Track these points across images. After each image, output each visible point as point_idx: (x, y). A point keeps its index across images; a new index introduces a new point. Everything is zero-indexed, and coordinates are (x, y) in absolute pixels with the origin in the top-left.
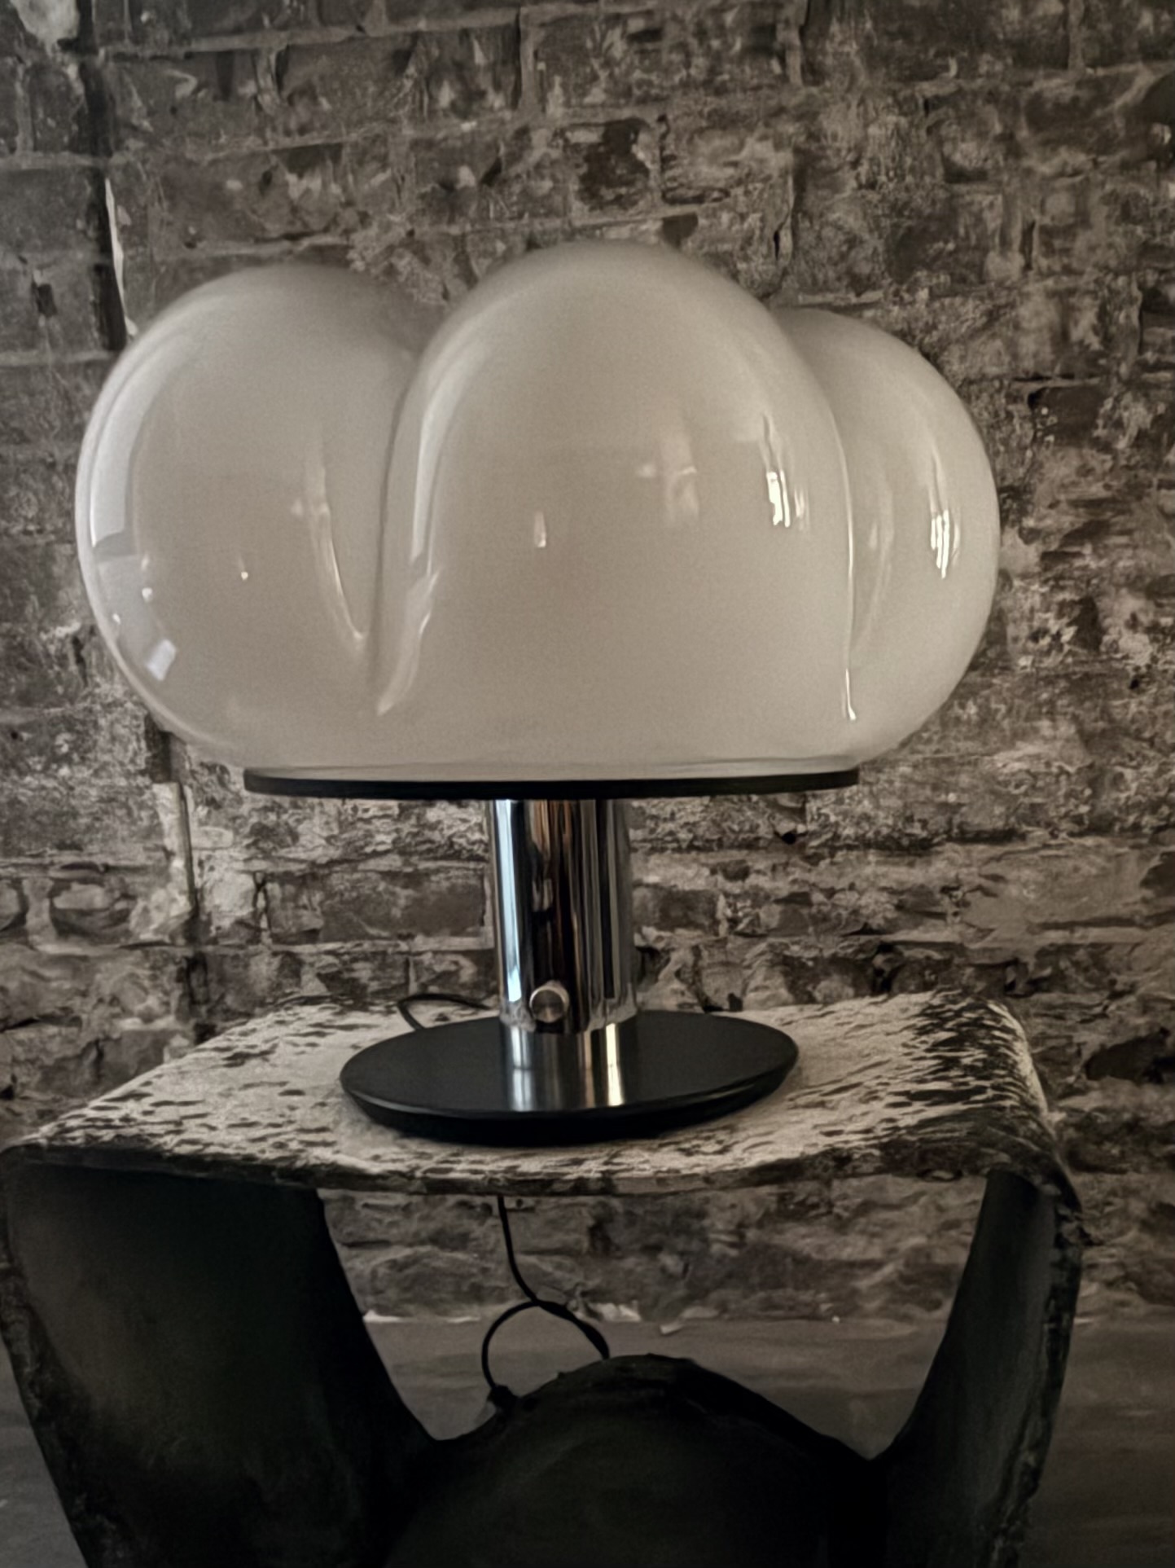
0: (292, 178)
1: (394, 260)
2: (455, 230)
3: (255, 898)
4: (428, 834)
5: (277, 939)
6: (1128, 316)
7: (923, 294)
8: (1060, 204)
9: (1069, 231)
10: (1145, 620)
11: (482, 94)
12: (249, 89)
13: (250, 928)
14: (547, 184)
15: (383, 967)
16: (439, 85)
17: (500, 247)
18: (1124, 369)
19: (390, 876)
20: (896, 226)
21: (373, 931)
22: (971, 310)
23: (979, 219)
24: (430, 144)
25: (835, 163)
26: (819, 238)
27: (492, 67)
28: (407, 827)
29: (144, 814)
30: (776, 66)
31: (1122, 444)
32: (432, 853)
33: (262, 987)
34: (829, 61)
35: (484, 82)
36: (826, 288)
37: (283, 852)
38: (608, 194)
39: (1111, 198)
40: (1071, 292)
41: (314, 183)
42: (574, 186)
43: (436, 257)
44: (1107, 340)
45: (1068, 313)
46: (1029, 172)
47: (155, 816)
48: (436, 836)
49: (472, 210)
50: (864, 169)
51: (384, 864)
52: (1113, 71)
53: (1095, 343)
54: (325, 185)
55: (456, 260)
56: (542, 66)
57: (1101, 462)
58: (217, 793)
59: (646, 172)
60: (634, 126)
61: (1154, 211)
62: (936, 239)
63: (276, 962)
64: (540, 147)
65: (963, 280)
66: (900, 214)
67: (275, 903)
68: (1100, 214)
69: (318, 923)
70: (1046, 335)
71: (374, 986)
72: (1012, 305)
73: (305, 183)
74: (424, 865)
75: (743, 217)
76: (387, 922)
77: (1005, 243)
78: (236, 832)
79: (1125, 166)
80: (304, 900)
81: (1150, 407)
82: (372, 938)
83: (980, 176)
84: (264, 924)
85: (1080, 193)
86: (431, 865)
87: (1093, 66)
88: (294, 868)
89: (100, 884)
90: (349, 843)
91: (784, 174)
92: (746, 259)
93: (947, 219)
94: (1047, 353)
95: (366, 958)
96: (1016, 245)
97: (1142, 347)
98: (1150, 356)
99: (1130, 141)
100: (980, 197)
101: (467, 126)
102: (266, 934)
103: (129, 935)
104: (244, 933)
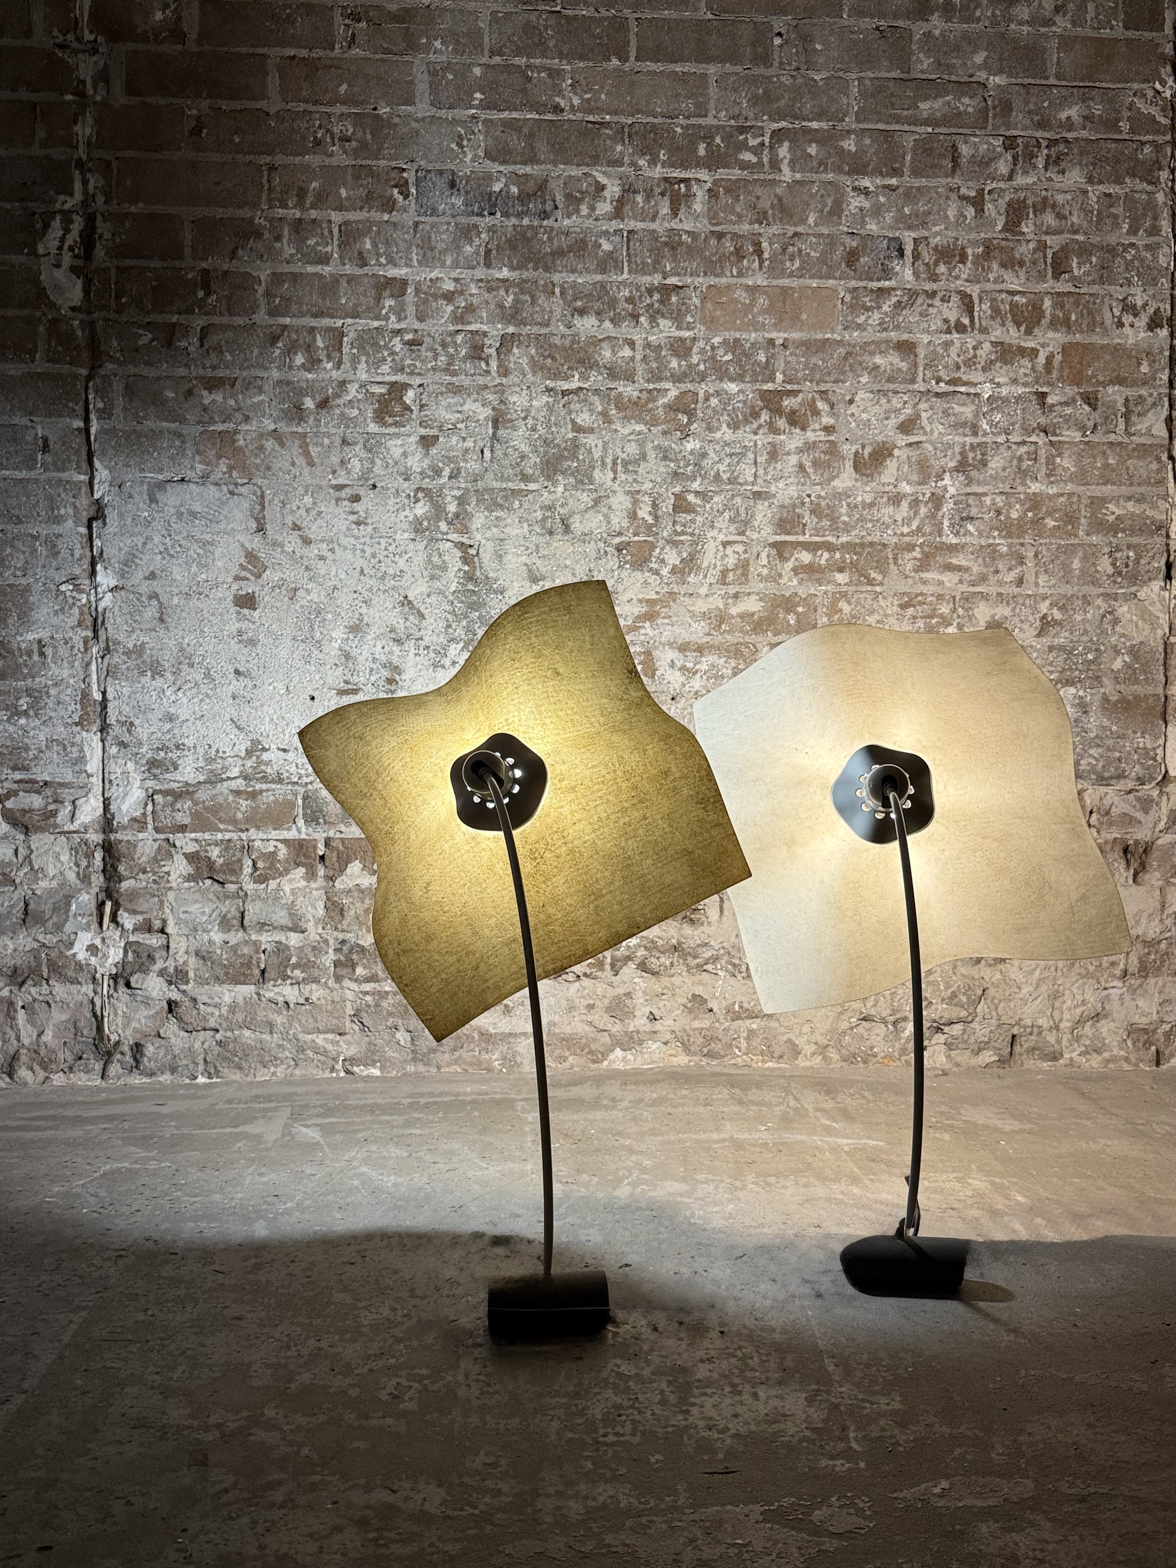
0: (205, 393)
1: (264, 442)
2: (300, 429)
3: (146, 804)
4: (263, 767)
5: (157, 830)
6: (667, 506)
7: (560, 489)
8: (632, 449)
9: (636, 462)
10: (678, 664)
11: (320, 361)
12: (183, 344)
13: (139, 823)
14: (356, 412)
15: (227, 849)
16: (296, 353)
17: (326, 441)
18: (665, 534)
19: (237, 793)
20: (546, 453)
21: (222, 826)
22: (586, 498)
23: (590, 452)
24: (288, 383)
25: (515, 416)
26: (505, 455)
27: (327, 347)
28: (249, 763)
29: (75, 749)
30: (483, 364)
31: (665, 572)
32: (265, 779)
33: (143, 861)
34: (512, 365)
35: (322, 355)
36: (508, 479)
37: (168, 776)
38: (390, 420)
39: (658, 447)
40: (638, 492)
41: (219, 396)
42: (370, 415)
43: (288, 444)
44: (656, 518)
45: (635, 502)
46: (616, 431)
47: (82, 751)
48: (269, 770)
49: (311, 422)
50: (530, 422)
51: (233, 785)
52: (657, 386)
53: (650, 520)
54: (224, 398)
55: (301, 446)
56: (355, 351)
57: (654, 579)
58: (126, 738)
59: (412, 411)
60: (406, 386)
61: (679, 456)
62: (567, 459)
63: (156, 845)
64: (353, 391)
65: (582, 482)
66: (548, 445)
67: (159, 808)
68: (651, 455)
69: (187, 821)
70: (625, 514)
71: (220, 861)
72: (608, 497)
73: (214, 396)
74: (258, 787)
75: (464, 439)
76: (234, 821)
77: (603, 464)
78: (137, 763)
79: (664, 433)
80: (178, 806)
81: (679, 553)
82: (221, 831)
83: (591, 430)
84: (150, 819)
85: (642, 444)
86: (264, 786)
87: (648, 381)
88: (175, 785)
89: (38, 792)
90: (212, 771)
91: (487, 419)
92: (465, 461)
93: (575, 446)
94: (625, 523)
95: (216, 843)
96: (610, 465)
97: (675, 523)
98: (679, 528)
99: (666, 421)
100: (590, 440)
101: (310, 376)
102: (150, 827)
103: (56, 826)
104: (136, 825)
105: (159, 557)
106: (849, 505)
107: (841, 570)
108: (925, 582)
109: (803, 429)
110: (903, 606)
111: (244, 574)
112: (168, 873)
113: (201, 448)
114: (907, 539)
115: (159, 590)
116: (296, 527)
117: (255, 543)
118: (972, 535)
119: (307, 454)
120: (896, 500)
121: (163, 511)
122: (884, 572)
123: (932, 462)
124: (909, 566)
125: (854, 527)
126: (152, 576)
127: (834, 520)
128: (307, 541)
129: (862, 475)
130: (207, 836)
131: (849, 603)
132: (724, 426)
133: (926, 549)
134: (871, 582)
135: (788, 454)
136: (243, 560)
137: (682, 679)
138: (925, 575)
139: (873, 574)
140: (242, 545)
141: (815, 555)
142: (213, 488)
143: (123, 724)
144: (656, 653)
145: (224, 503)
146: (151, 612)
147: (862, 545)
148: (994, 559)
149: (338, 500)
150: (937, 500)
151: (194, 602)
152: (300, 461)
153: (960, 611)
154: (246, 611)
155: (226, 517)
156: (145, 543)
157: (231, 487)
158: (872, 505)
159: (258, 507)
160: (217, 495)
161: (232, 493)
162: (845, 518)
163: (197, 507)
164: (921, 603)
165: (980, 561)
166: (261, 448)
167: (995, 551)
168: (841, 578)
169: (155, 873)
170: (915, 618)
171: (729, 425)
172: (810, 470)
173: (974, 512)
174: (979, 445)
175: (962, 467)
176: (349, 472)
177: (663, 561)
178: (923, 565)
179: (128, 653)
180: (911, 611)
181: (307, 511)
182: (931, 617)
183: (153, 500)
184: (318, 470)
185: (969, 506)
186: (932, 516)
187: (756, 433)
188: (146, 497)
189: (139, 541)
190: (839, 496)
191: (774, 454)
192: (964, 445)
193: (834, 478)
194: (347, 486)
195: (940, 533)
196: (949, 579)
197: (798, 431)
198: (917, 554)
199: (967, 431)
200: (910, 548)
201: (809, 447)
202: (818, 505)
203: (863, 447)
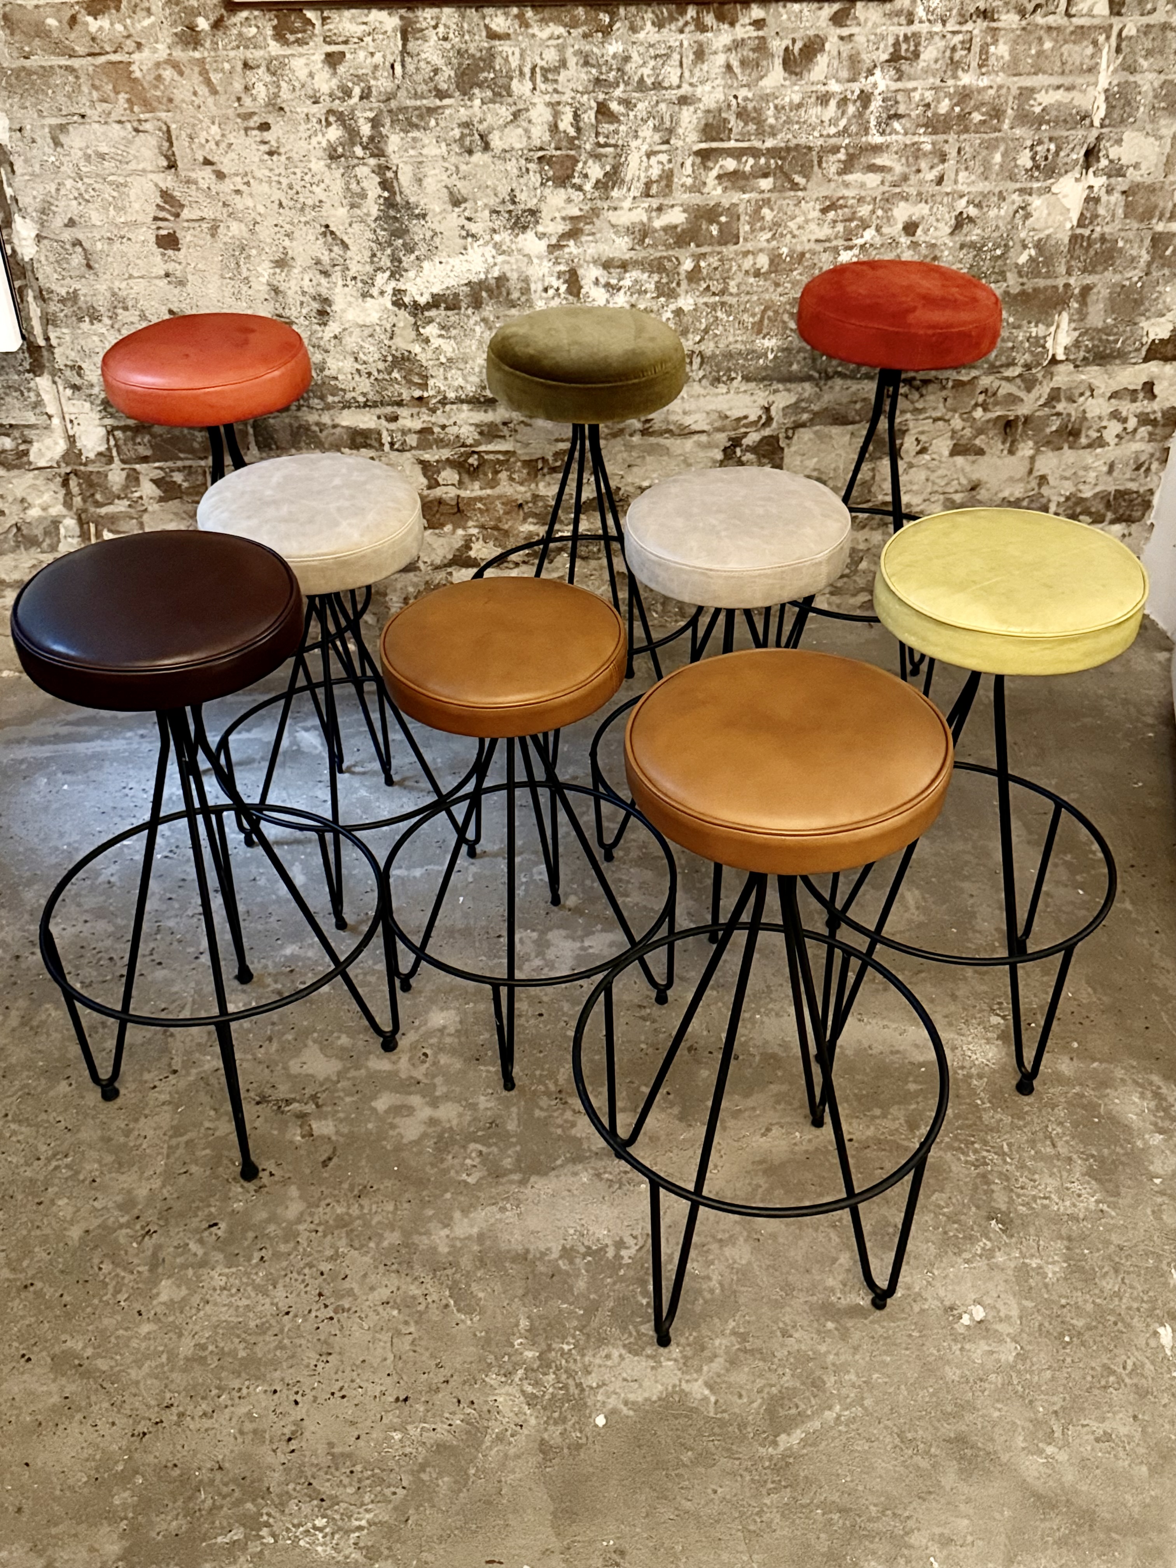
0: (90, 19)
1: (161, 72)
2: (197, 55)
3: (108, 440)
5: (123, 461)
6: (589, 117)
7: (477, 102)
8: (551, 56)
9: (556, 70)
10: (602, 281)
13: (106, 457)
14: (253, 31)
15: (190, 474)
17: (227, 66)
18: (588, 147)
20: (460, 64)
21: (182, 455)
22: (504, 112)
23: (506, 59)
25: (424, 25)
26: (417, 69)
29: (32, 394)
31: (588, 187)
33: (116, 489)
36: (423, 97)
38: (291, 38)
39: (579, 53)
40: (559, 103)
41: (104, 22)
42: (270, 32)
43: (187, 71)
44: (578, 130)
45: (556, 115)
46: (533, 36)
47: (38, 395)
49: (208, 44)
50: (441, 29)
53: (572, 132)
54: (112, 24)
55: (201, 74)
57: (577, 196)
58: (77, 381)
59: (313, 25)
61: (601, 61)
62: (483, 71)
63: (124, 474)
65: (500, 95)
66: (462, 56)
67: (121, 442)
68: (572, 61)
69: (148, 453)
70: (546, 127)
71: (185, 485)
72: (527, 110)
73: (99, 23)
75: (372, 54)
76: (192, 450)
77: (522, 73)
78: (92, 403)
79: (585, 36)
80: (138, 440)
81: (603, 167)
83: (507, 36)
84: (115, 453)
85: (561, 49)
89: (8, 435)
91: (394, 30)
92: (375, 78)
93: (491, 56)
94: (547, 137)
95: (179, 470)
96: (528, 75)
97: (597, 134)
98: (602, 140)
99: (585, 23)
100: (506, 48)
102: (116, 459)
103: (30, 463)
104: (103, 459)
105: (74, 203)
106: (776, 107)
107: (765, 175)
108: (847, 185)
109: (732, 24)
110: (824, 211)
111: (162, 214)
112: (141, 498)
113: (97, 83)
114: (833, 141)
115: (81, 237)
116: (207, 162)
117: (167, 181)
118: (897, 133)
119: (208, 82)
120: (824, 99)
121: (69, 155)
122: (807, 177)
123: (864, 56)
124: (833, 169)
125: (781, 131)
126: (71, 223)
127: (760, 122)
128: (220, 176)
129: (792, 73)
130: (170, 464)
131: (772, 210)
132: (649, 24)
133: (851, 151)
134: (795, 187)
135: (715, 53)
136: (159, 201)
137: (607, 295)
138: (849, 178)
139: (798, 179)
140: (156, 185)
141: (739, 161)
142: (117, 127)
143: (72, 368)
144: (581, 272)
145: (130, 142)
146: (77, 259)
147: (788, 149)
148: (917, 158)
149: (246, 129)
150: (865, 98)
151: (117, 246)
152: (203, 90)
153: (880, 212)
154: (170, 252)
155: (136, 157)
156: (58, 190)
157: (135, 124)
158: (799, 106)
159: (166, 144)
160: (123, 133)
161: (137, 130)
162: (771, 121)
163: (104, 149)
164: (842, 207)
165: (903, 160)
166: (159, 78)
167: (919, 149)
168: (765, 184)
169: (129, 499)
170: (835, 222)
171: (653, 24)
172: (737, 70)
173: (902, 109)
174: (914, 34)
175: (895, 58)
176: (255, 100)
177: (586, 176)
178: (847, 167)
179: (63, 301)
180: (831, 215)
181: (217, 144)
182: (850, 220)
183: (57, 143)
184: (222, 99)
185: (897, 102)
186: (860, 115)
187: (681, 31)
188: (49, 140)
189: (52, 188)
190: (766, 98)
191: (700, 54)
192: (898, 36)
193: (762, 78)
194: (254, 113)
195: (867, 131)
196: (872, 180)
197: (726, 26)
198: (842, 156)
199: (903, 20)
200: (835, 150)
201: (737, 45)
202: (745, 108)
203: (794, 41)
